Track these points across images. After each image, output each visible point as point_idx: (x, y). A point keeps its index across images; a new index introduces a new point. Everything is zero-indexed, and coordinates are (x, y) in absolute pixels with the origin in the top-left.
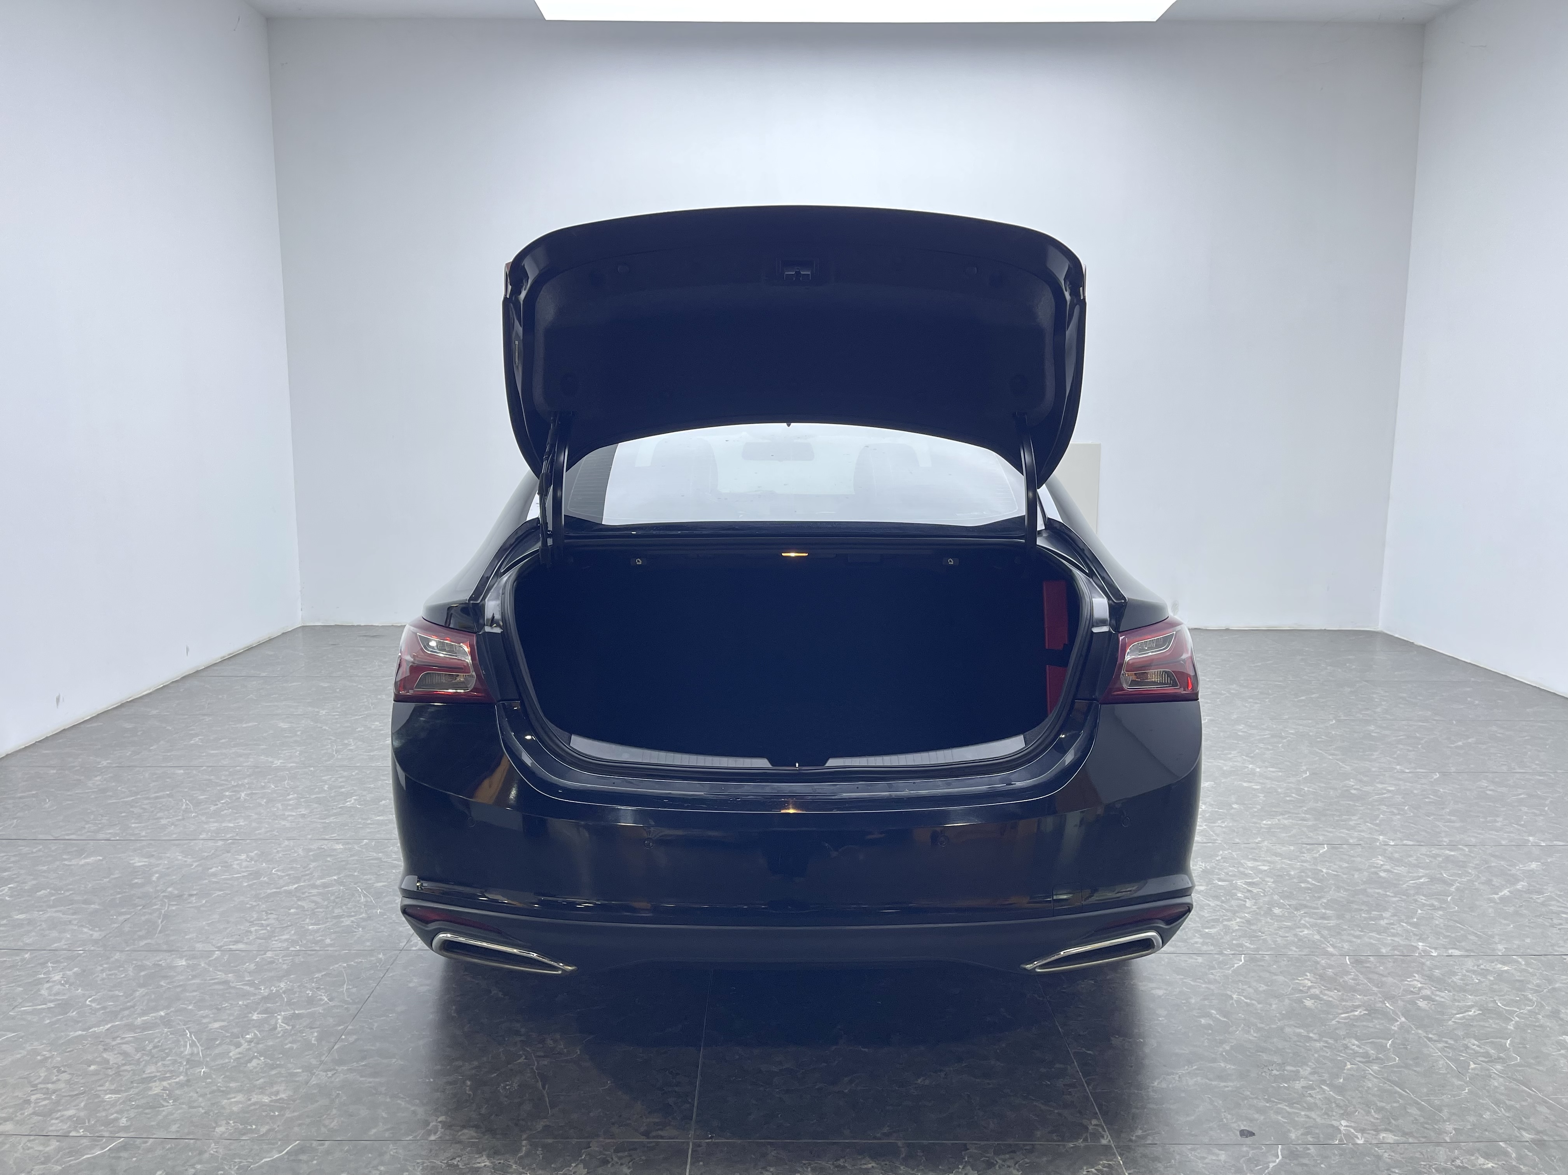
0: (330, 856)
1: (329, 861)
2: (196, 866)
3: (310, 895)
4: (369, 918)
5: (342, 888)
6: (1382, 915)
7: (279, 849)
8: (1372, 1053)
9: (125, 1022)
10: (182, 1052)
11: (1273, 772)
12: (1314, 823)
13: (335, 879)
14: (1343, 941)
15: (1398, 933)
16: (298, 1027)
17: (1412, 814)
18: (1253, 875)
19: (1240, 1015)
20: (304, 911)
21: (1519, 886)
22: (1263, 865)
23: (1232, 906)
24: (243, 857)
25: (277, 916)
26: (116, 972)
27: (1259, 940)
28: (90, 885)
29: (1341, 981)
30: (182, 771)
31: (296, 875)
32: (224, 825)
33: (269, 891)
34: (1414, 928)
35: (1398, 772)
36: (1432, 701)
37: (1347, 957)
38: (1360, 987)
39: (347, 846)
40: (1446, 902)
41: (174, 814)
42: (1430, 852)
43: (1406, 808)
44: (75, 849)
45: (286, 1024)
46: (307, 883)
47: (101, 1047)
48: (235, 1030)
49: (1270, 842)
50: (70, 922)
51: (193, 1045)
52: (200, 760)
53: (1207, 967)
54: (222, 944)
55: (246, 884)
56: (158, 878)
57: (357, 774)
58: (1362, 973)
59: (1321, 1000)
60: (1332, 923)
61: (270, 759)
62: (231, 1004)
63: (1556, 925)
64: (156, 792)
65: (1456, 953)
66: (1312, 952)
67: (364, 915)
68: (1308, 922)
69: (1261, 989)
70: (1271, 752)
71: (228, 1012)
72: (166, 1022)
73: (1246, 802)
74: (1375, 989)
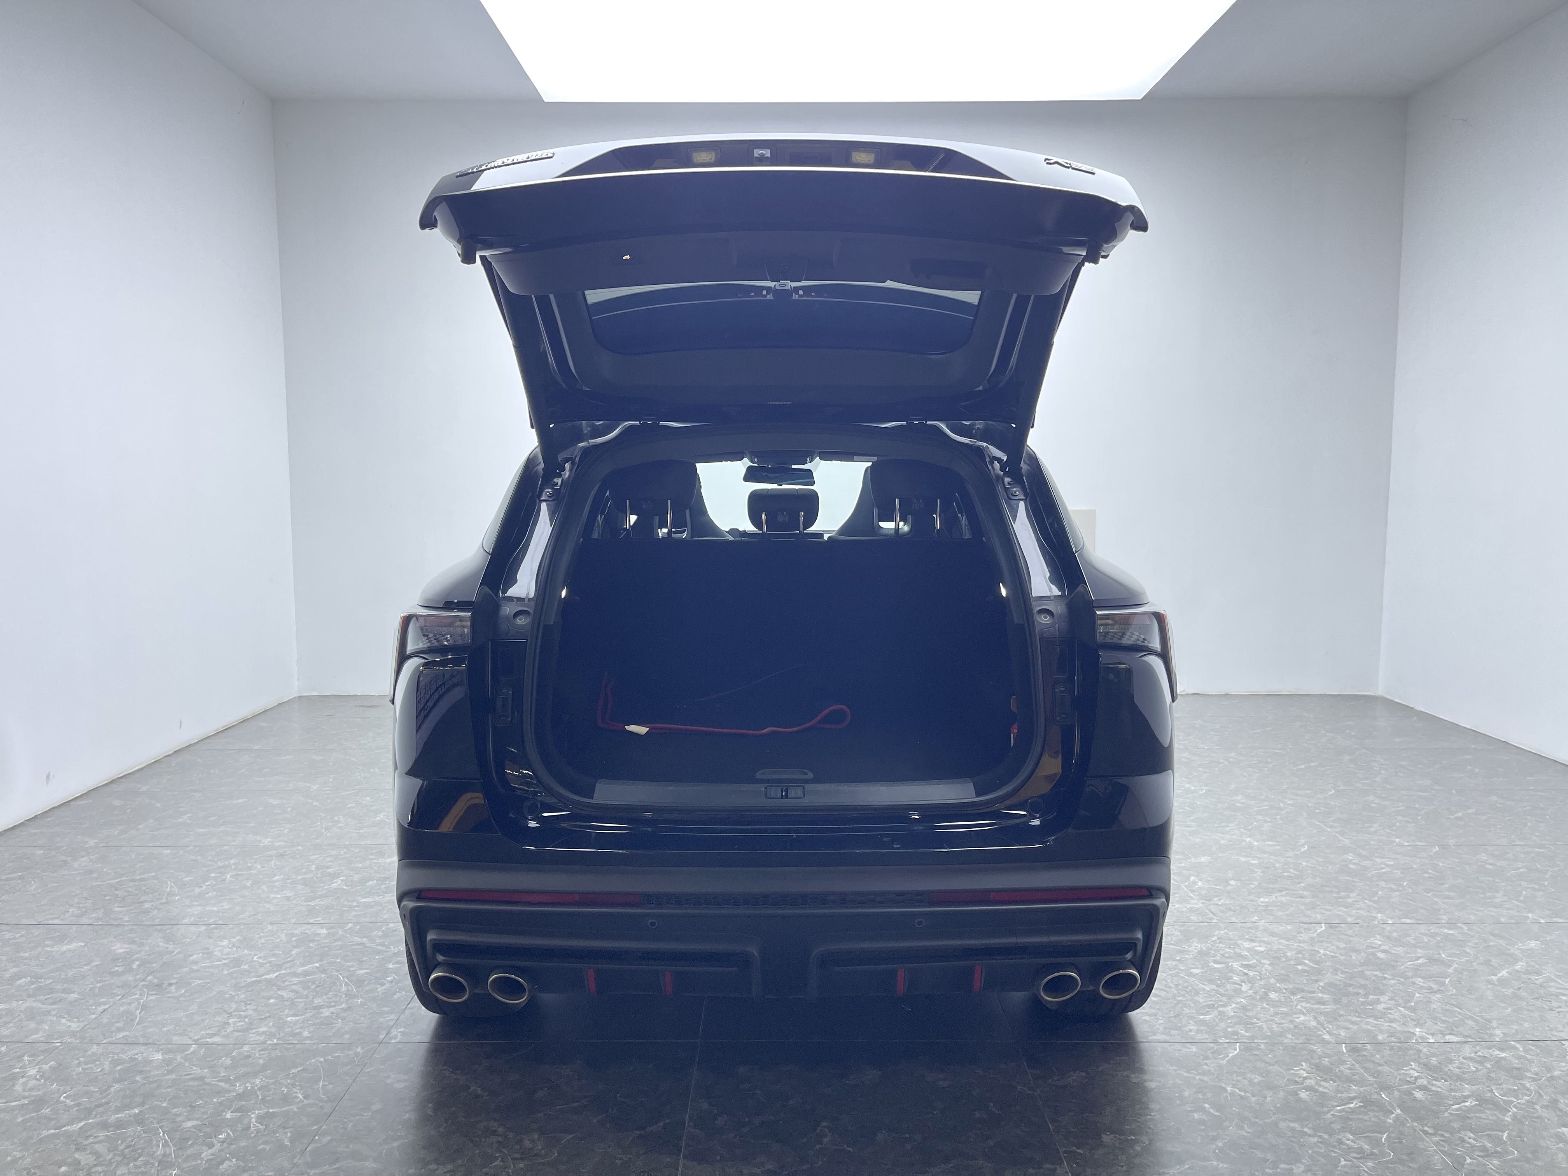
0: (313, 941)
1: (312, 947)
2: (177, 953)
3: (291, 983)
4: (349, 1009)
5: (323, 976)
6: (1379, 999)
7: (262, 934)
8: (1368, 1149)
9: (99, 1119)
10: (155, 1152)
11: (1271, 845)
12: (1313, 900)
13: (317, 967)
14: (1339, 1027)
15: (1395, 1019)
16: (271, 1126)
17: (1411, 890)
18: (1250, 957)
19: (1234, 1109)
20: (284, 1001)
21: (1518, 967)
22: (1261, 946)
23: (1227, 990)
24: (225, 943)
25: (255, 1007)
26: (92, 1065)
27: (1254, 1027)
28: (71, 973)
29: (1337, 1071)
30: (169, 851)
31: (278, 963)
32: (208, 908)
33: (249, 980)
34: (1411, 1012)
35: (1397, 845)
36: (1432, 769)
37: (1344, 1045)
38: (1356, 1077)
39: (330, 931)
40: (1443, 984)
41: (158, 897)
42: (1429, 930)
43: (1405, 884)
44: (57, 934)
45: (259, 1123)
46: (288, 971)
47: (73, 1147)
48: (208, 1130)
49: (1267, 920)
50: (49, 1012)
51: (165, 1145)
52: (188, 839)
53: (1202, 1057)
54: (199, 1037)
55: (226, 972)
56: (139, 966)
57: (345, 853)
58: (1358, 1062)
59: (1316, 1091)
60: (1329, 1008)
61: (259, 838)
62: (206, 1102)
63: (1555, 1008)
64: (141, 874)
65: (1454, 1039)
66: (1309, 1040)
67: (344, 1005)
68: (1305, 1008)
69: (1256, 1081)
70: (1269, 824)
71: (202, 1110)
72: (139, 1120)
73: (1243, 879)
74: (1372, 1079)
